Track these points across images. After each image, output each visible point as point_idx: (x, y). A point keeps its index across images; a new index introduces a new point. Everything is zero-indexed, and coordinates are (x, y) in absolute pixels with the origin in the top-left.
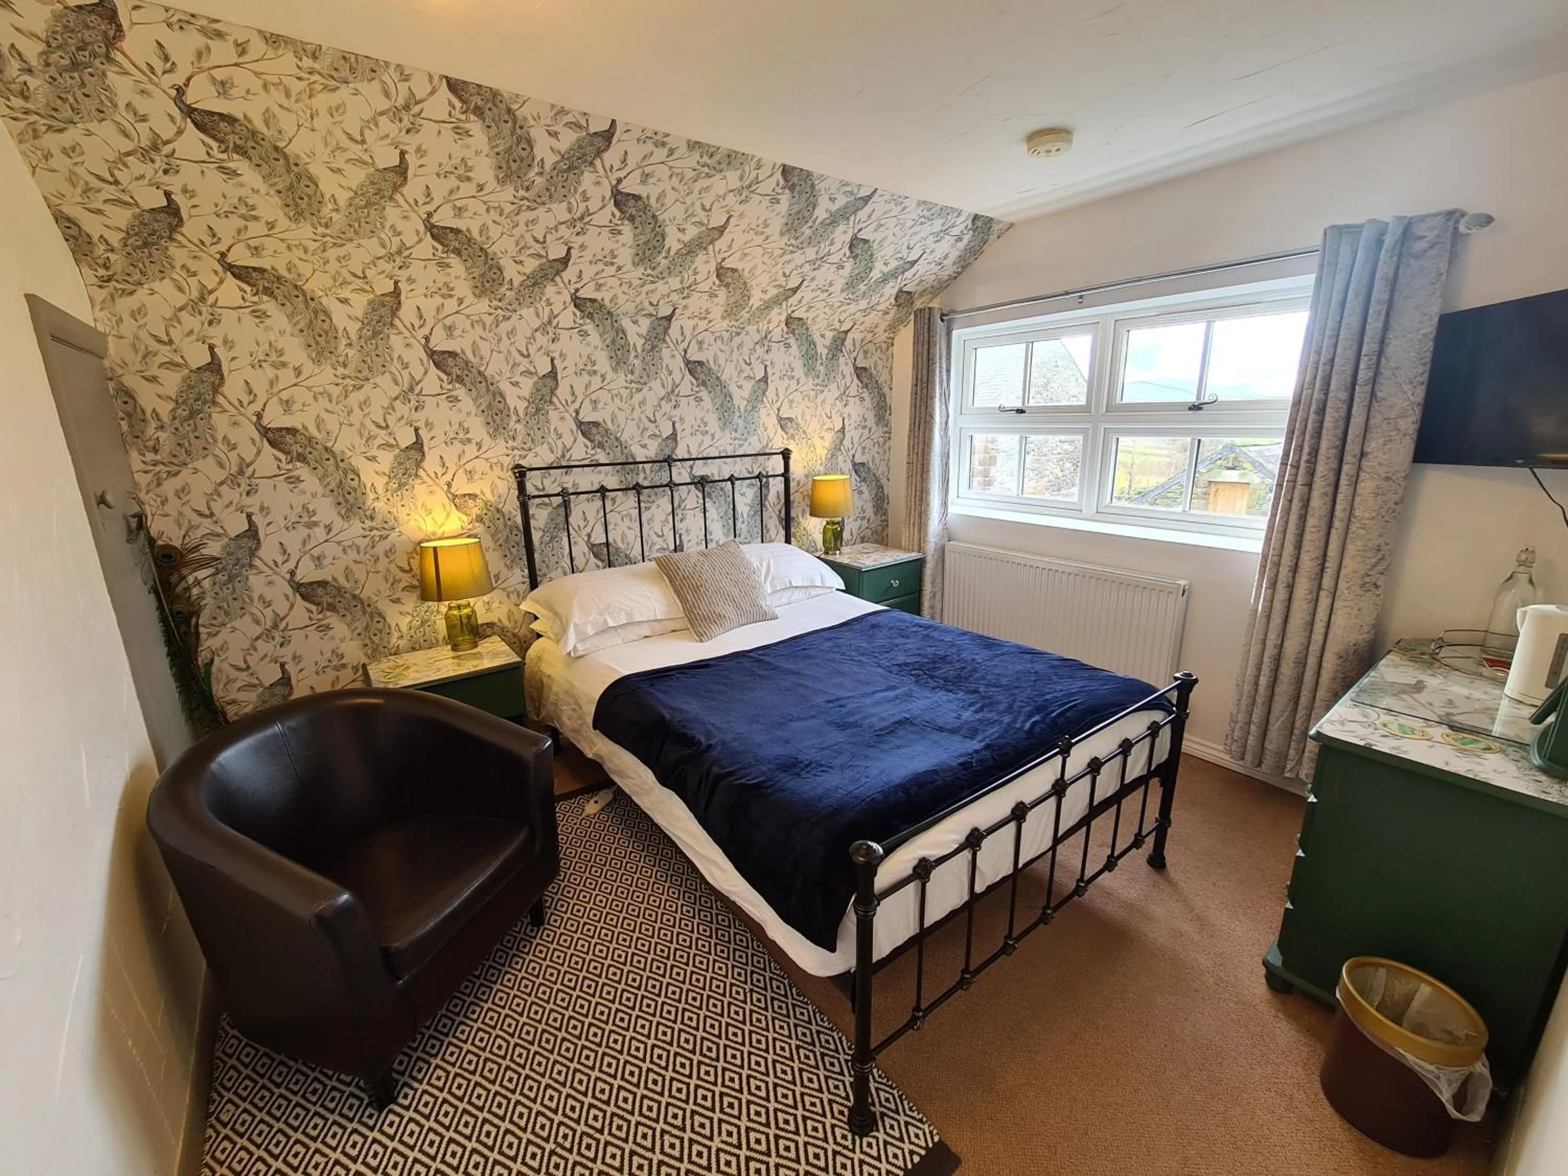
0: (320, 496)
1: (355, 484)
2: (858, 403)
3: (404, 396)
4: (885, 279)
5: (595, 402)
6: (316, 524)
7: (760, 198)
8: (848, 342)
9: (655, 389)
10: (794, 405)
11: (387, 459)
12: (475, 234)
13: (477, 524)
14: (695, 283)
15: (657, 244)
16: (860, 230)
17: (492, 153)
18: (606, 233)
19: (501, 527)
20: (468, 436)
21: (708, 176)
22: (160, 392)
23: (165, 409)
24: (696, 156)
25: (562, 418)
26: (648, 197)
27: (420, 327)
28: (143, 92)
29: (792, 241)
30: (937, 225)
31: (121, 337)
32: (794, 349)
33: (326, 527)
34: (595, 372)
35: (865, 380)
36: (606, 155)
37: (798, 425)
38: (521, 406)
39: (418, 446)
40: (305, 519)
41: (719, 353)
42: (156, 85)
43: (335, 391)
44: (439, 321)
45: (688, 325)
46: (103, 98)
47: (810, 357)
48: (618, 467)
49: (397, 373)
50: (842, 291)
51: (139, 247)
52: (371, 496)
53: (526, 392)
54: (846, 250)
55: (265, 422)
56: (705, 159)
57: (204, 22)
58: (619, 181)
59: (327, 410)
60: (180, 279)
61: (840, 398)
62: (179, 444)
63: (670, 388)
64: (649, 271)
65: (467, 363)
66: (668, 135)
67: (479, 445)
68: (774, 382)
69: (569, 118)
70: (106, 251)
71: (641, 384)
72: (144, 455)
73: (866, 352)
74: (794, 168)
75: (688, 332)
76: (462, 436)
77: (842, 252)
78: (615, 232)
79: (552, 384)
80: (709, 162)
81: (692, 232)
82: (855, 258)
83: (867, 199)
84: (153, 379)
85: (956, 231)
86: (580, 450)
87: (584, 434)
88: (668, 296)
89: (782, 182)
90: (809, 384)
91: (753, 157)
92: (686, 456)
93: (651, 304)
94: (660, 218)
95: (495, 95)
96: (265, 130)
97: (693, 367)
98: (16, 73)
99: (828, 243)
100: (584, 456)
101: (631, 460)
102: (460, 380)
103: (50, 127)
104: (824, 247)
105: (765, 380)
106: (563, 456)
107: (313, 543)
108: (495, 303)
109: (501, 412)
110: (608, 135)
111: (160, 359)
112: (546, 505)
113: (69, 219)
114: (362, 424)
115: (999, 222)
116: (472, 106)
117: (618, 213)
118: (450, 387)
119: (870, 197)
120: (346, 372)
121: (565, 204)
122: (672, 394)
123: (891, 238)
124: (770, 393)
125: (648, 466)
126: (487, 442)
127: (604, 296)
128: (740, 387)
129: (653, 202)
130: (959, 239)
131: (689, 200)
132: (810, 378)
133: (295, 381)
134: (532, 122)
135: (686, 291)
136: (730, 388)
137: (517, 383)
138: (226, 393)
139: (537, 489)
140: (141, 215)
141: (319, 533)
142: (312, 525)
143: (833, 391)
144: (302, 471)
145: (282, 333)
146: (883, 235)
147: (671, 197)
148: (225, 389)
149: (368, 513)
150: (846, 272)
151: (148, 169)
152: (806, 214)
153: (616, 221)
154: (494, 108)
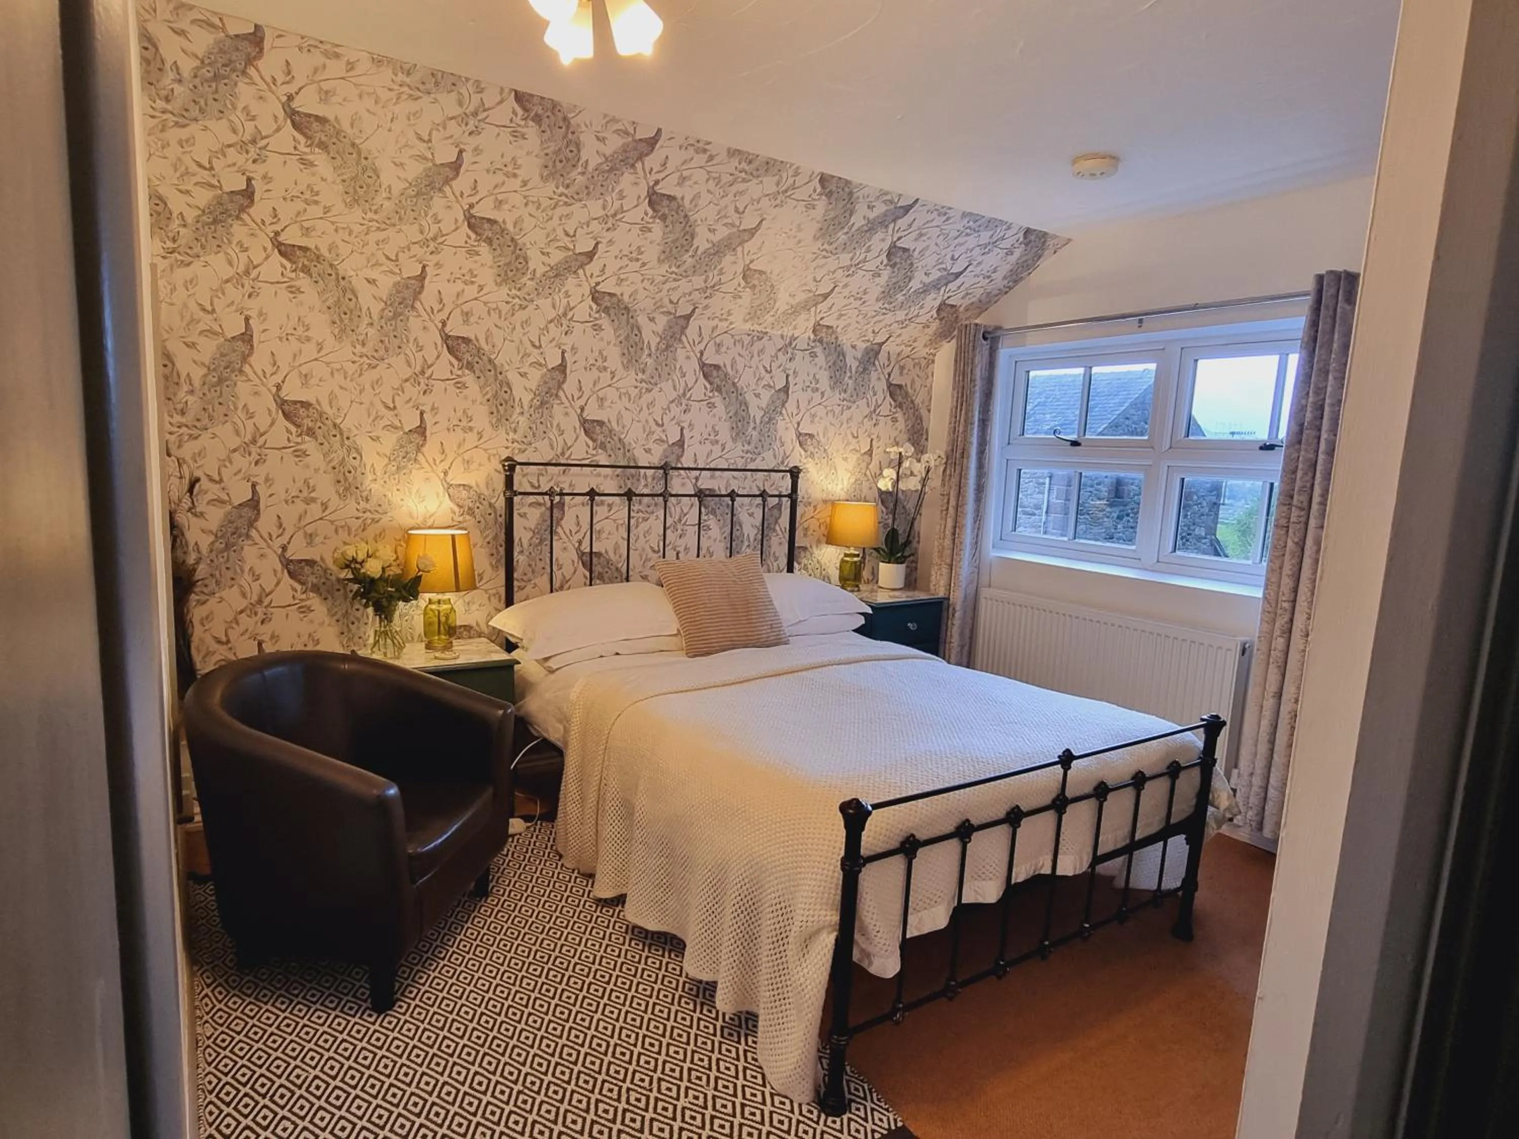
0: (321, 472)
1: (356, 463)
2: (890, 423)
3: (415, 379)
4: (926, 290)
5: (602, 400)
6: (314, 500)
7: (795, 203)
8: (883, 356)
9: (666, 392)
10: (817, 419)
11: (390, 441)
12: (510, 226)
13: (468, 517)
14: (720, 283)
15: (685, 243)
16: (899, 239)
17: (542, 154)
18: (636, 230)
19: (491, 522)
20: (471, 424)
21: (744, 181)
22: (196, 358)
23: (198, 374)
24: (735, 162)
25: (566, 414)
26: (683, 198)
27: (439, 311)
28: (261, 98)
29: (826, 246)
30: (985, 237)
31: (172, 304)
32: (821, 359)
33: (322, 504)
34: (605, 369)
35: (900, 399)
36: (647, 160)
37: (819, 442)
38: (527, 398)
39: (421, 430)
40: (305, 494)
41: (738, 358)
42: (273, 93)
43: (351, 368)
44: (457, 306)
45: (707, 325)
46: (228, 102)
47: (838, 368)
48: (619, 470)
49: (410, 354)
50: (878, 300)
51: (208, 224)
52: (370, 477)
53: (533, 384)
54: (884, 257)
55: (283, 394)
56: (744, 165)
57: (328, 47)
58: (657, 182)
59: (341, 387)
60: (232, 253)
61: (869, 416)
62: (204, 409)
63: (681, 391)
64: (674, 269)
65: (479, 349)
66: (709, 143)
67: (480, 435)
68: (795, 393)
69: (619, 126)
70: (179, 225)
71: (651, 384)
72: (172, 417)
73: (902, 368)
74: (833, 177)
75: (706, 333)
76: (465, 423)
77: (880, 259)
78: (646, 229)
79: (560, 378)
80: (747, 168)
81: (722, 232)
82: (893, 266)
83: (907, 209)
84: (192, 345)
85: (1006, 244)
86: (581, 449)
87: (586, 432)
88: (690, 294)
89: (819, 190)
90: (835, 398)
91: (792, 165)
92: (692, 465)
93: (671, 302)
94: (692, 219)
95: (555, 106)
96: (349, 130)
97: (708, 371)
98: (169, 81)
99: (864, 249)
100: (585, 456)
101: (632, 464)
102: (470, 366)
103: (176, 123)
104: (860, 254)
105: (786, 389)
106: (563, 454)
107: (308, 519)
108: (514, 292)
109: (506, 403)
110: (652, 142)
111: (202, 326)
112: (540, 504)
113: (160, 198)
114: (372, 403)
115: (1055, 237)
116: (533, 114)
117: (650, 212)
118: (460, 373)
119: (911, 207)
120: (364, 350)
121: (601, 202)
122: (683, 396)
123: (933, 248)
124: (791, 406)
125: (650, 472)
126: (488, 432)
127: (624, 291)
128: (757, 396)
129: (687, 202)
130: (1010, 252)
131: (723, 203)
132: (837, 392)
133: (316, 356)
134: (583, 128)
135: (709, 291)
136: (747, 396)
137: (526, 374)
138: (253, 364)
139: (533, 486)
140: (220, 197)
141: (315, 510)
142: (309, 501)
143: (860, 409)
144: (309, 445)
145: (311, 309)
146: (925, 245)
147: (705, 198)
148: (252, 359)
149: (364, 494)
150: (883, 280)
151: (240, 159)
152: (842, 220)
153: (647, 219)
154: (552, 117)
